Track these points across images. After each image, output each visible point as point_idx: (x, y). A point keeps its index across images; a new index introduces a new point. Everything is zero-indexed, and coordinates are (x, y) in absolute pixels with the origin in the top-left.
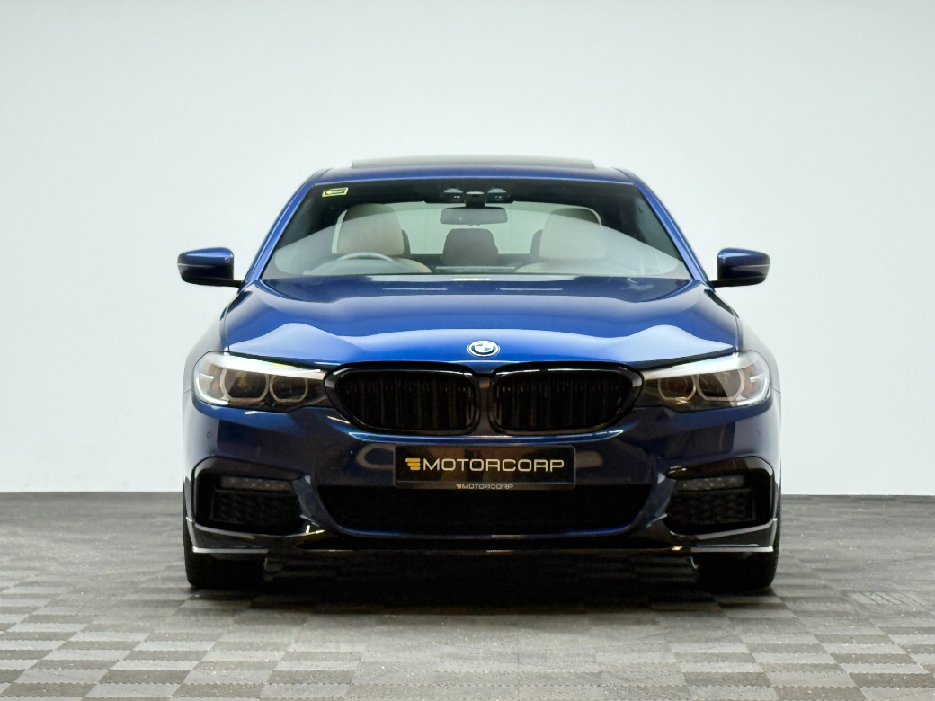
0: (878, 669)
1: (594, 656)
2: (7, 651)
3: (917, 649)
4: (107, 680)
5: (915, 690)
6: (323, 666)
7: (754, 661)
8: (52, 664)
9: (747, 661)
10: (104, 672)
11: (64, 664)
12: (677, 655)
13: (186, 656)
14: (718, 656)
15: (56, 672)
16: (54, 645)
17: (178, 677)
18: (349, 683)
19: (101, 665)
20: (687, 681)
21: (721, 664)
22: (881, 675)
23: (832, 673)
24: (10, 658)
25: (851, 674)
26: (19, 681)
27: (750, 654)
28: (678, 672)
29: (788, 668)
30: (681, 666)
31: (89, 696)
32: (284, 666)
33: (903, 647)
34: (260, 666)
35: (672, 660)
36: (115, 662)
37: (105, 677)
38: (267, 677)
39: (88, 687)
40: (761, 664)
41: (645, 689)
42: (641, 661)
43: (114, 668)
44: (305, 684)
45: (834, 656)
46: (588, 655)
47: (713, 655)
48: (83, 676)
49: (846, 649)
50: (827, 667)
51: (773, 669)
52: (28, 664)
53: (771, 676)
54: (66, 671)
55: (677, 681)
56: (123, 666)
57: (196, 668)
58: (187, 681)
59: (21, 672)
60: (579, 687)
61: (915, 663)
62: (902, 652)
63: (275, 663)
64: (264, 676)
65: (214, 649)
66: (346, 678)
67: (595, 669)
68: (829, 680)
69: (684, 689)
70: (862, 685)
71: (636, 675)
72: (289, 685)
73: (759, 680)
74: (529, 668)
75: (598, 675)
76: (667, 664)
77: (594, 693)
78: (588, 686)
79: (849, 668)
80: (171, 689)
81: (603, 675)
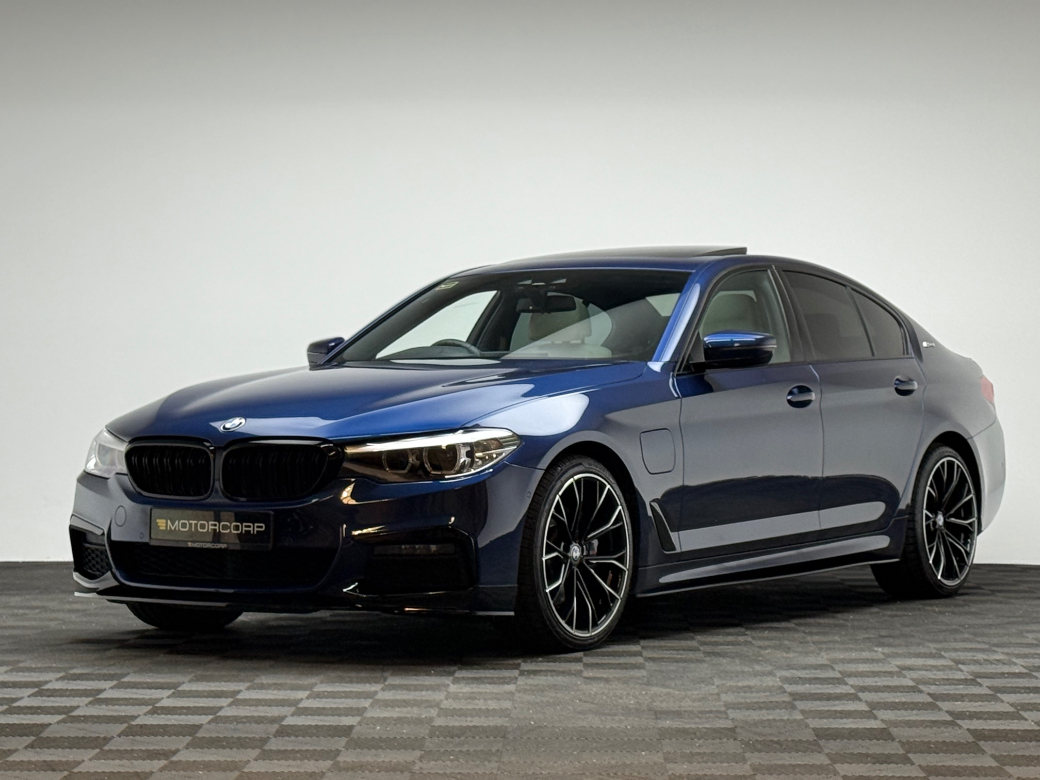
0: (994, 725)
1: (725, 713)
2: (183, 708)
3: (1026, 707)
4: (280, 734)
5: (1031, 744)
6: (477, 722)
7: (875, 718)
9: (869, 718)
10: (276, 727)
11: (237, 719)
12: (803, 712)
13: (349, 712)
14: (841, 712)
15: (232, 726)
16: (224, 702)
17: (346, 731)
18: (504, 737)
19: (273, 720)
20: (817, 736)
21: (845, 720)
22: (996, 730)
23: (950, 729)
24: (186, 714)
25: (968, 729)
26: (200, 735)
27: (871, 711)
28: (807, 726)
29: (909, 724)
30: (807, 721)
31: (267, 748)
32: (440, 722)
33: (1012, 705)
34: (419, 721)
35: (798, 716)
36: (284, 718)
37: (277, 731)
38: (427, 731)
39: (265, 741)
40: (882, 720)
41: (778, 742)
42: (771, 717)
43: (284, 723)
44: (462, 738)
45: (950, 713)
46: (720, 712)
47: (836, 711)
48: (257, 731)
49: (959, 706)
50: (945, 723)
51: (896, 724)
52: (204, 719)
53: (894, 731)
54: (240, 726)
55: (807, 735)
56: (290, 721)
57: (360, 723)
58: (354, 734)
59: (199, 727)
60: (717, 741)
61: (1026, 720)
62: (1012, 709)
63: (432, 719)
64: (424, 731)
66: (500, 733)
67: (729, 724)
68: (947, 735)
69: (815, 743)
70: (980, 740)
71: (768, 730)
72: (448, 739)
73: (883, 735)
74: (668, 723)
75: (733, 730)
76: (795, 720)
77: (732, 747)
78: (725, 740)
79: (966, 724)
80: (340, 743)
81: (738, 730)
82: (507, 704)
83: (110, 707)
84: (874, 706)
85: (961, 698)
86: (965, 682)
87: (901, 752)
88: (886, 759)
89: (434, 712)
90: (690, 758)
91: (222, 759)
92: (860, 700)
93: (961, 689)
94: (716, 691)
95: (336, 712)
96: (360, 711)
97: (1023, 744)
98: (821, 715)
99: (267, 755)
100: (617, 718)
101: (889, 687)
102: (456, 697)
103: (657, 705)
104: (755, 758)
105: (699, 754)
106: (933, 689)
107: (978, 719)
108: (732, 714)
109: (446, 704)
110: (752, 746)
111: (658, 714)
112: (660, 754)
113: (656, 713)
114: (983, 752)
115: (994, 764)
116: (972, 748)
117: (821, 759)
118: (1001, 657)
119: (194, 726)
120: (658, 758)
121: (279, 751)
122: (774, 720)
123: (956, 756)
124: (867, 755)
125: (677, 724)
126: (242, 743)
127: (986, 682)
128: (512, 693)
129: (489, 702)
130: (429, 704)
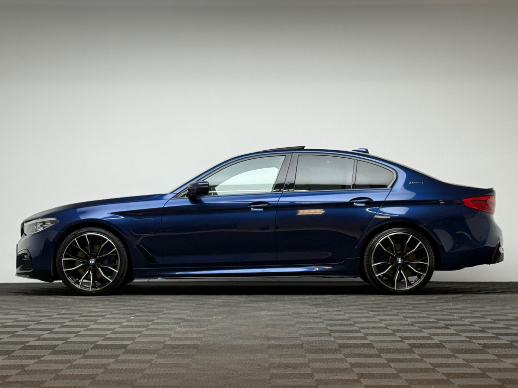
0: (420, 342)
1: (300, 338)
3: (435, 335)
4: (93, 348)
6: (186, 342)
7: (367, 339)
8: (72, 342)
9: (364, 339)
10: (93, 345)
11: (75, 342)
12: (334, 337)
13: (128, 339)
14: (352, 337)
15: (72, 345)
16: (72, 335)
17: (124, 347)
18: (197, 348)
19: (92, 343)
20: (340, 347)
23: (400, 343)
24: (53, 341)
25: (408, 344)
26: (57, 349)
27: (365, 337)
28: (336, 343)
29: (381, 342)
30: (336, 341)
31: (86, 354)
32: (169, 343)
33: (428, 334)
34: (160, 342)
35: (332, 339)
36: (97, 342)
37: (93, 347)
38: (162, 346)
39: (86, 351)
40: (370, 340)
41: (322, 350)
43: (97, 344)
44: (178, 349)
45: (400, 337)
46: (297, 338)
47: (349, 337)
48: (84, 347)
49: (405, 334)
50: (398, 341)
51: (376, 342)
52: (60, 342)
53: (375, 345)
54: (76, 345)
55: (336, 347)
56: (100, 343)
57: (132, 344)
58: (128, 348)
59: (57, 345)
60: (294, 349)
61: (434, 339)
62: (429, 336)
63: (165, 341)
64: (161, 346)
65: (139, 337)
66: (196, 347)
67: (300, 342)
68: (399, 346)
69: (339, 350)
70: (413, 348)
71: (318, 345)
72: (172, 349)
73: (370, 346)
74: (273, 342)
75: (302, 345)
76: (330, 340)
77: (300, 351)
78: (298, 349)
79: (407, 341)
80: (121, 351)
81: (304, 345)
82: (201, 335)
83: (19, 338)
84: (366, 335)
85: (406, 331)
86: (408, 325)
87: (377, 353)
88: (371, 356)
89: (167, 339)
90: (281, 356)
91: (64, 359)
92: (361, 332)
93: (406, 328)
94: (297, 329)
95: (123, 339)
96: (133, 339)
97: (432, 349)
98: (342, 338)
99: (85, 357)
100: (250, 341)
101: (374, 327)
102: (179, 333)
103: (270, 335)
104: (311, 356)
105: (284, 355)
106: (394, 328)
107: (413, 339)
108: (302, 338)
109: (173, 335)
110: (310, 351)
111: (268, 339)
112: (268, 355)
113: (268, 338)
114: (414, 353)
115: (419, 357)
116: (409, 351)
117: (341, 356)
118: (425, 315)
119: (55, 345)
120: (266, 356)
121: (92, 355)
122: (321, 341)
123: (402, 354)
124: (362, 354)
125: (277, 342)
126: (75, 352)
127: (417, 325)
128: (204, 331)
129: (193, 334)
130: (165, 335)
